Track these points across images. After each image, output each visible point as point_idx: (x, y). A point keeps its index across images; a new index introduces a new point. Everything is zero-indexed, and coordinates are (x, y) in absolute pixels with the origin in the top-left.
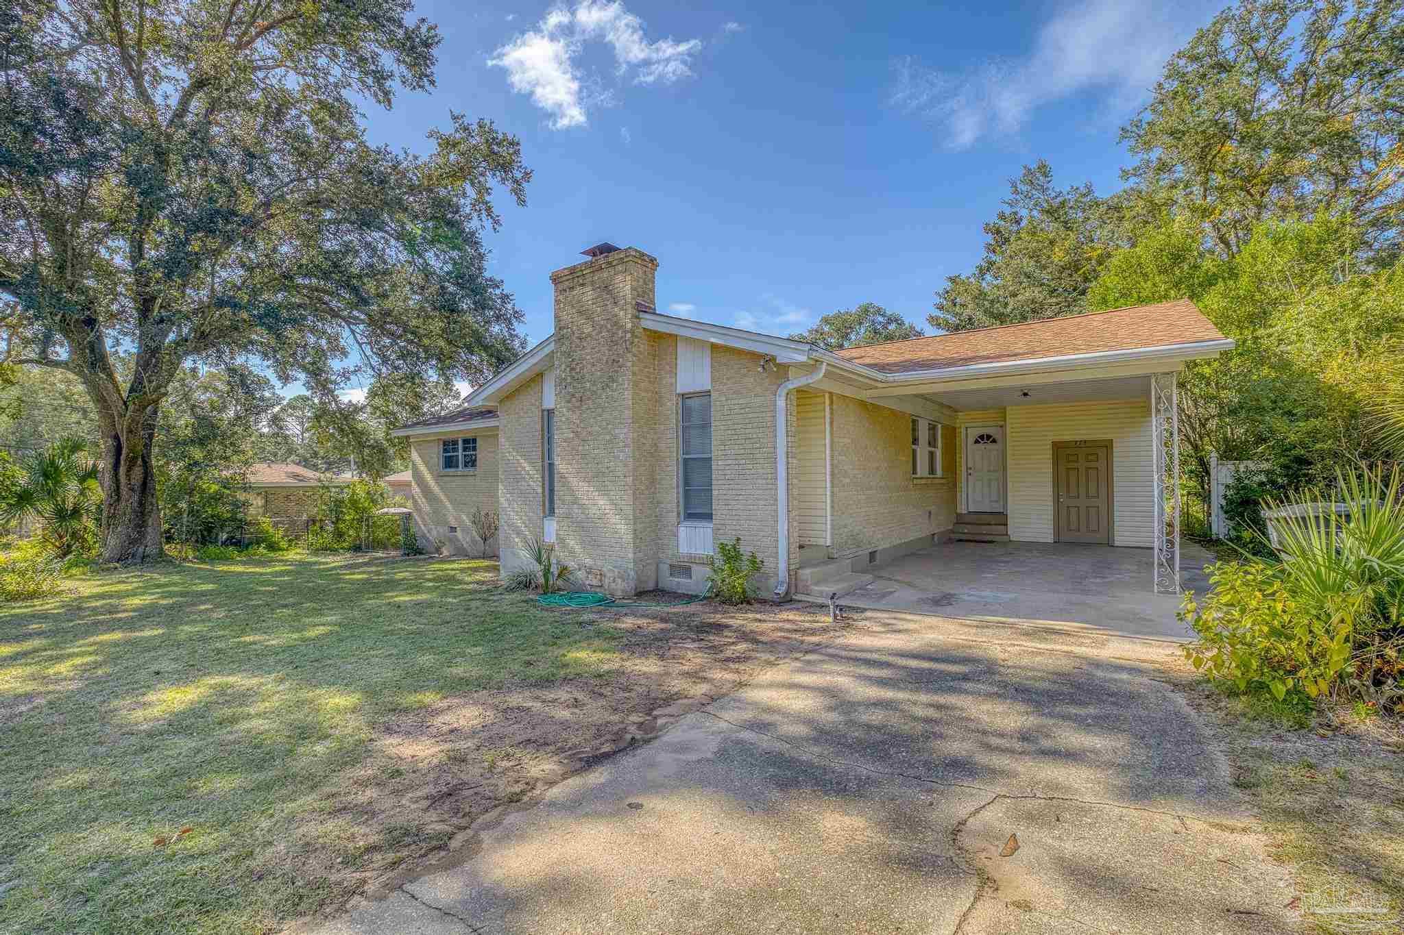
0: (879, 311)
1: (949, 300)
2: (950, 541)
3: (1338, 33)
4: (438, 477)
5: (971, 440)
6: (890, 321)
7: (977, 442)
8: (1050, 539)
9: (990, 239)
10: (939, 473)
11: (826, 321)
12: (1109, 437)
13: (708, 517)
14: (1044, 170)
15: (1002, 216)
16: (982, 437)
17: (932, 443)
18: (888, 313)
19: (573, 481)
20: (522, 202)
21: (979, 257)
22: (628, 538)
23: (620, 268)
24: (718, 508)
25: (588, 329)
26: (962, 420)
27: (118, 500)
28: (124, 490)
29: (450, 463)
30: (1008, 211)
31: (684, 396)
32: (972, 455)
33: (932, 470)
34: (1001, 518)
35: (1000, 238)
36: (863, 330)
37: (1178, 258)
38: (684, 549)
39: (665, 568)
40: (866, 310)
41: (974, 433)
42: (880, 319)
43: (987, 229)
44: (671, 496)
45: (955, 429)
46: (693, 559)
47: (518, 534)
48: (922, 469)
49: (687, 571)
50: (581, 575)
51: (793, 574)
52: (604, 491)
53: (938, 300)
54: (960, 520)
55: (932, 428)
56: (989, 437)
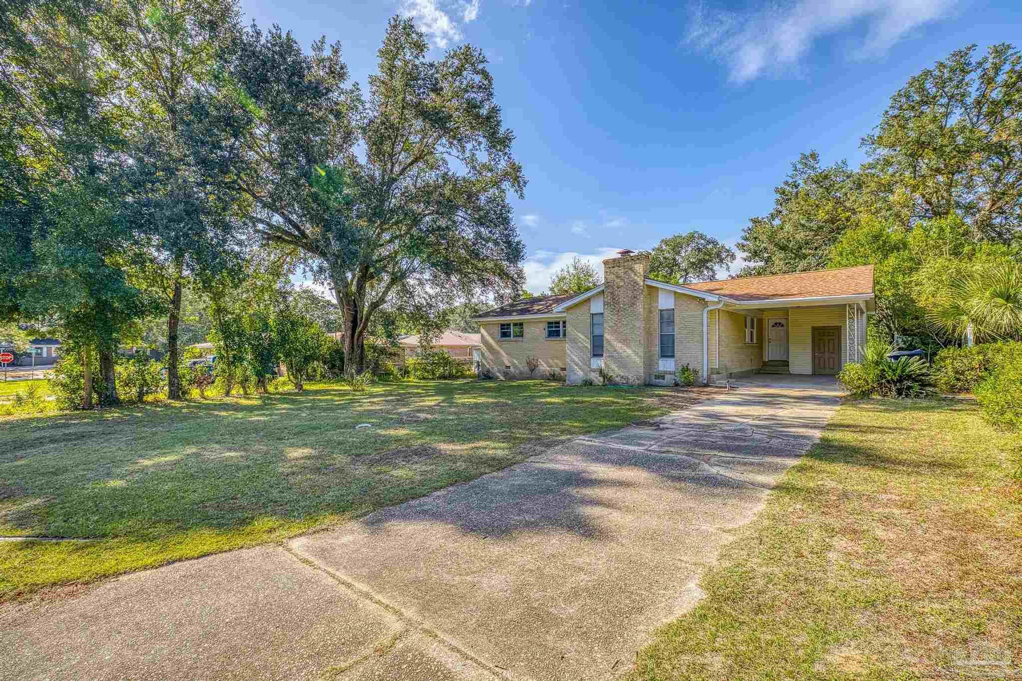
0: (701, 237)
1: (751, 235)
2: (760, 373)
3: (1001, 78)
4: (498, 342)
5: (771, 324)
6: (709, 242)
7: (773, 326)
8: (810, 372)
9: (778, 196)
10: (755, 341)
11: (666, 242)
12: (840, 325)
13: (673, 356)
14: (814, 156)
15: (786, 183)
16: (776, 324)
17: (752, 327)
18: (708, 237)
19: (615, 343)
20: (522, 196)
21: (771, 208)
22: (642, 364)
23: (638, 261)
24: (677, 354)
25: (621, 284)
26: (765, 316)
27: (353, 351)
28: (355, 347)
29: (505, 335)
30: (790, 181)
31: (661, 311)
32: (771, 333)
33: (752, 340)
34: (786, 364)
35: (785, 197)
36: (690, 249)
37: (876, 238)
38: (661, 368)
39: (653, 377)
40: (692, 237)
41: (772, 322)
42: (703, 241)
43: (777, 190)
44: (657, 349)
45: (762, 319)
46: (666, 373)
47: (577, 365)
48: (748, 339)
49: (663, 378)
50: (618, 379)
51: (709, 377)
52: (628, 346)
53: (743, 234)
54: (765, 364)
55: (752, 321)
56: (780, 324)
